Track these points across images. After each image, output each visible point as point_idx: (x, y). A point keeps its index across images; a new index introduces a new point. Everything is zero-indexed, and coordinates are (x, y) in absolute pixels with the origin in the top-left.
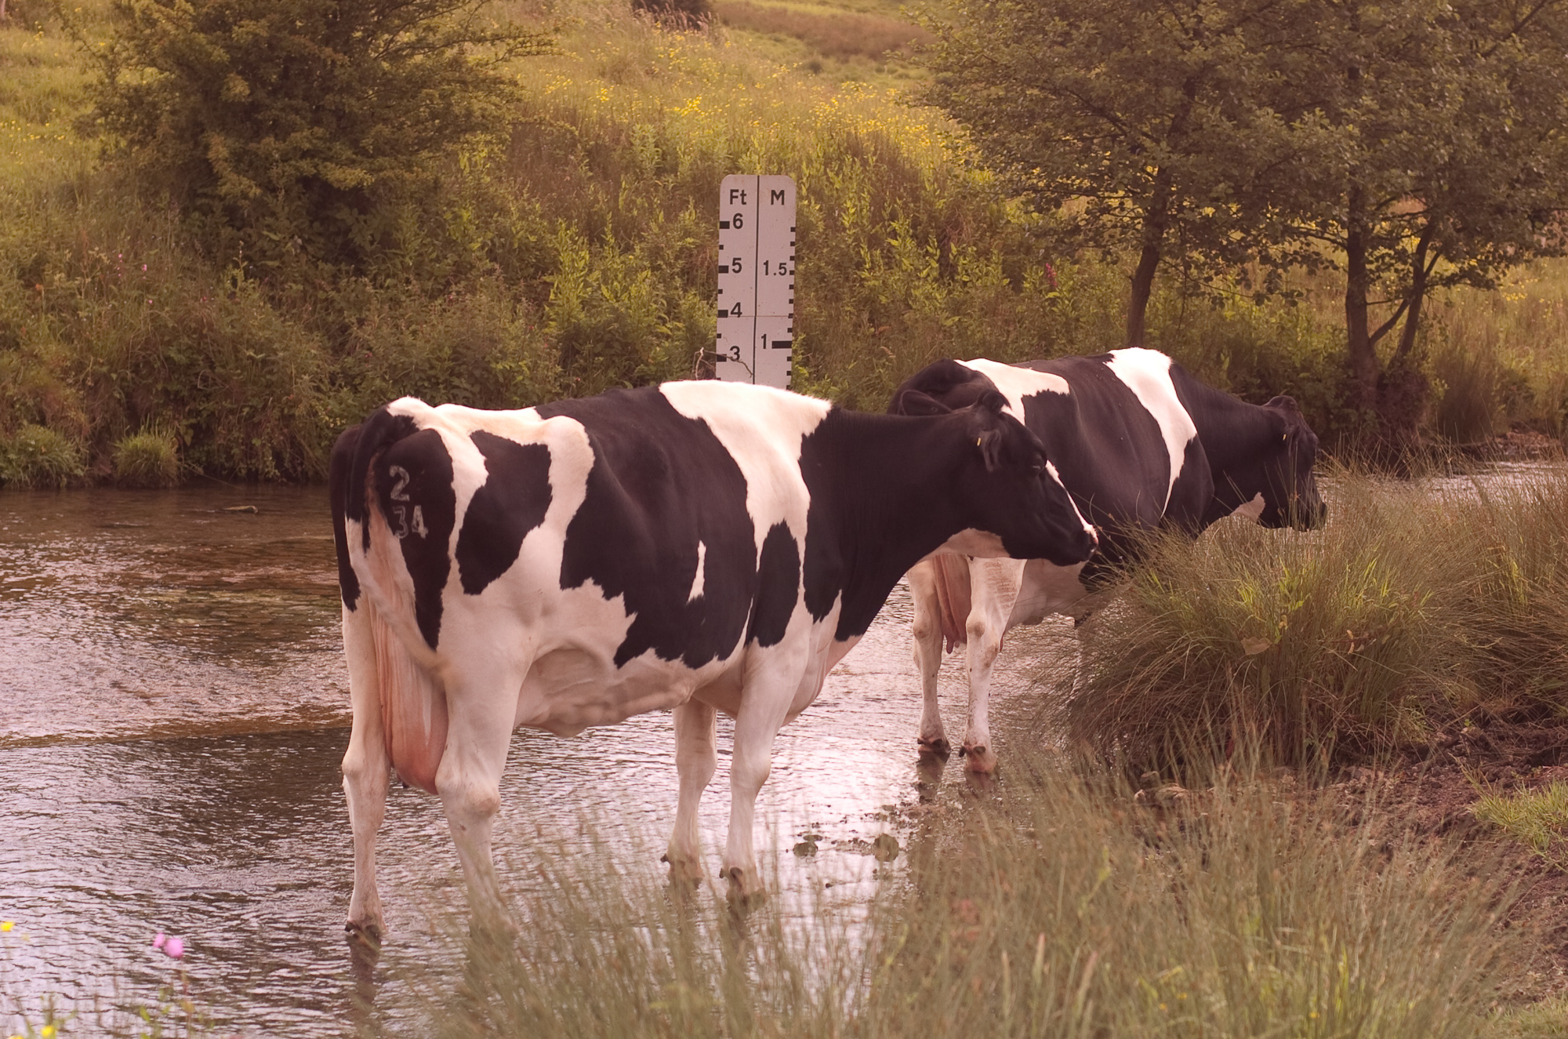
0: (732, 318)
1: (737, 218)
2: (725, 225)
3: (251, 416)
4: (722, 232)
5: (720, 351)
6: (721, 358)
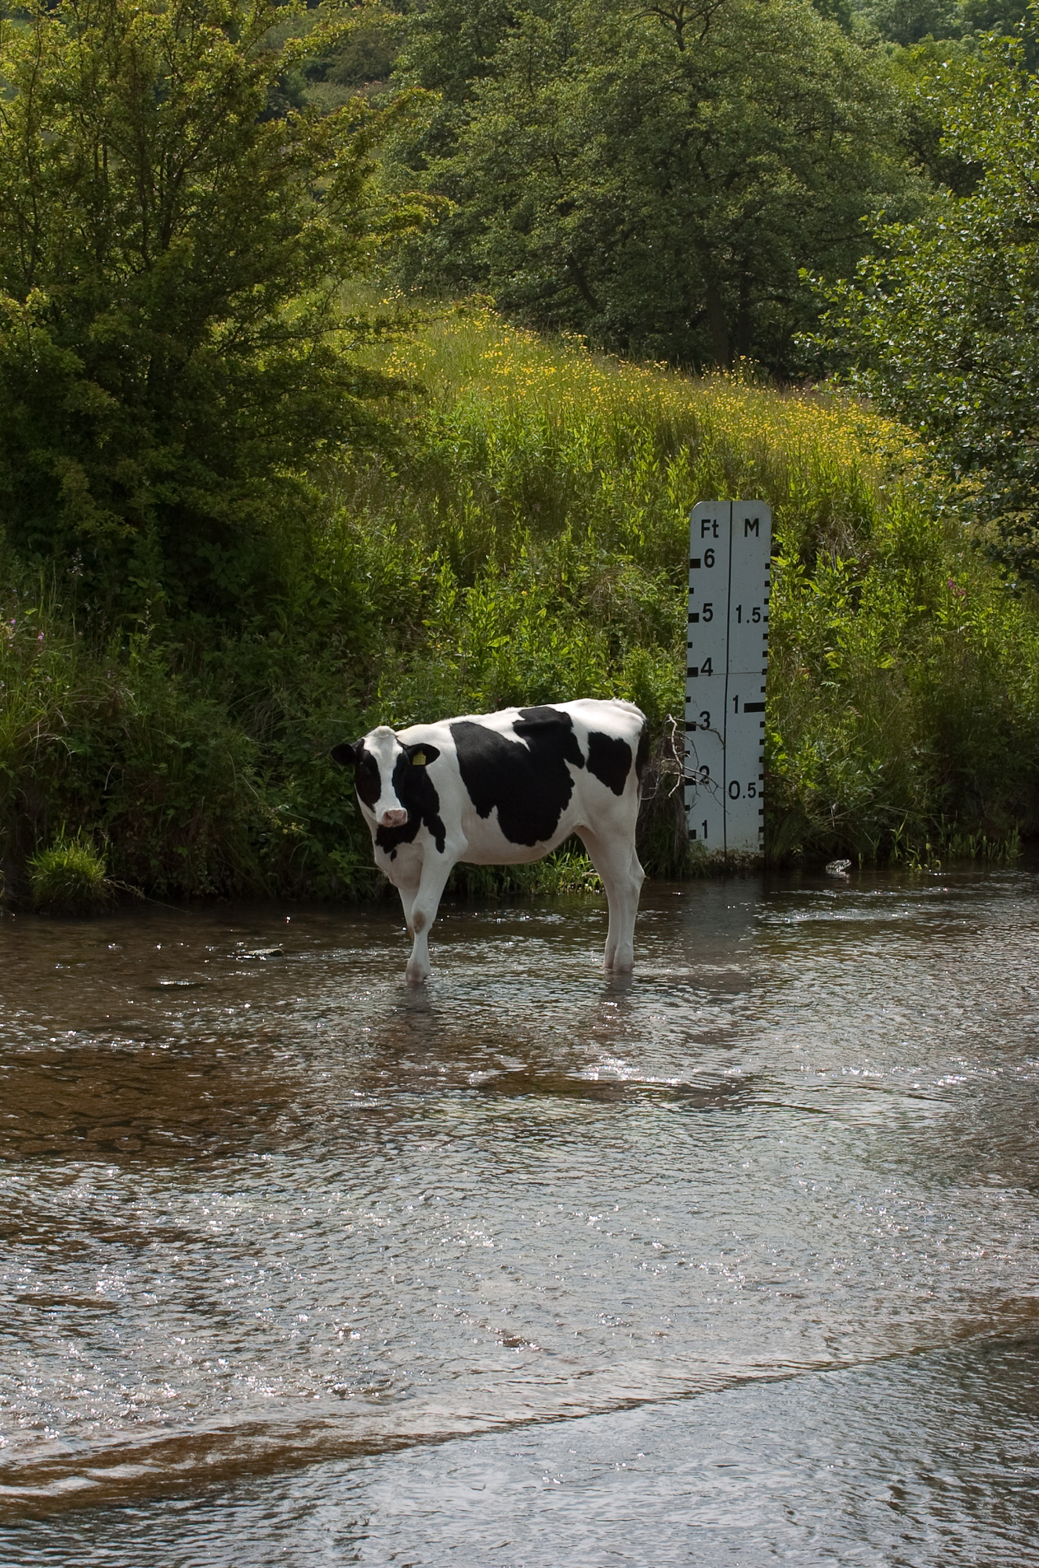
0: (702, 677)
1: (709, 554)
2: (695, 564)
4: (692, 571)
5: (689, 719)
6: (691, 727)
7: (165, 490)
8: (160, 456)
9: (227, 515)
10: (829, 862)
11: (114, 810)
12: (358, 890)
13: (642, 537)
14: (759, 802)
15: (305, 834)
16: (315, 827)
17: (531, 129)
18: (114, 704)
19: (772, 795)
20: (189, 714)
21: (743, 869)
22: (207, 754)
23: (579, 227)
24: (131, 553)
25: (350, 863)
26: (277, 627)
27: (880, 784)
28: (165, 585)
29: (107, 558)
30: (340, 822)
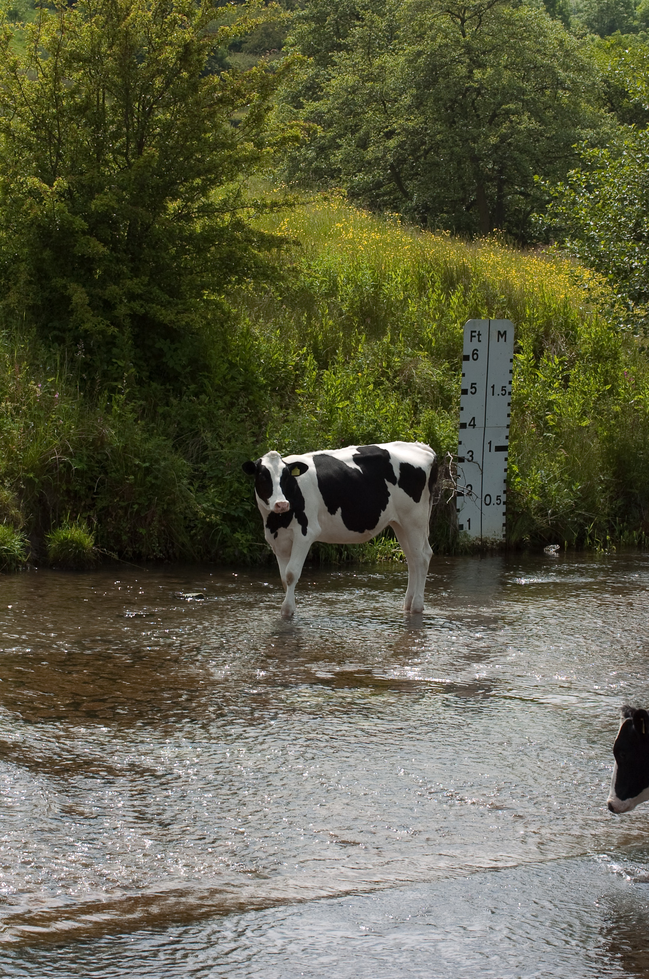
0: (469, 429)
1: (475, 352)
2: (466, 358)
4: (464, 363)
5: (460, 455)
6: (461, 460)
7: (136, 305)
8: (133, 284)
9: (174, 323)
10: (545, 546)
11: (100, 504)
12: (251, 558)
13: (434, 340)
14: (503, 508)
15: (219, 522)
16: (226, 518)
17: (368, 85)
18: (101, 438)
19: (511, 503)
20: (149, 446)
21: (492, 549)
22: (159, 470)
23: (399, 146)
24: (114, 345)
25: (247, 540)
26: (205, 392)
27: (579, 498)
28: (135, 365)
29: (99, 347)
30: (242, 515)
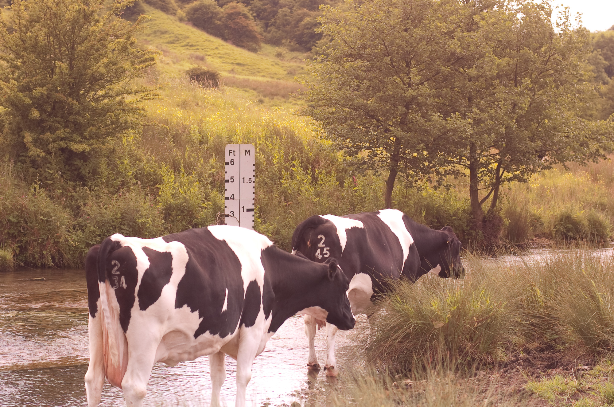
0: (231, 200)
1: (232, 161)
2: (227, 164)
3: (42, 242)
4: (226, 166)
5: (226, 213)
6: (227, 216)
7: (63, 143)
9: (77, 150)
22: (52, 221)
